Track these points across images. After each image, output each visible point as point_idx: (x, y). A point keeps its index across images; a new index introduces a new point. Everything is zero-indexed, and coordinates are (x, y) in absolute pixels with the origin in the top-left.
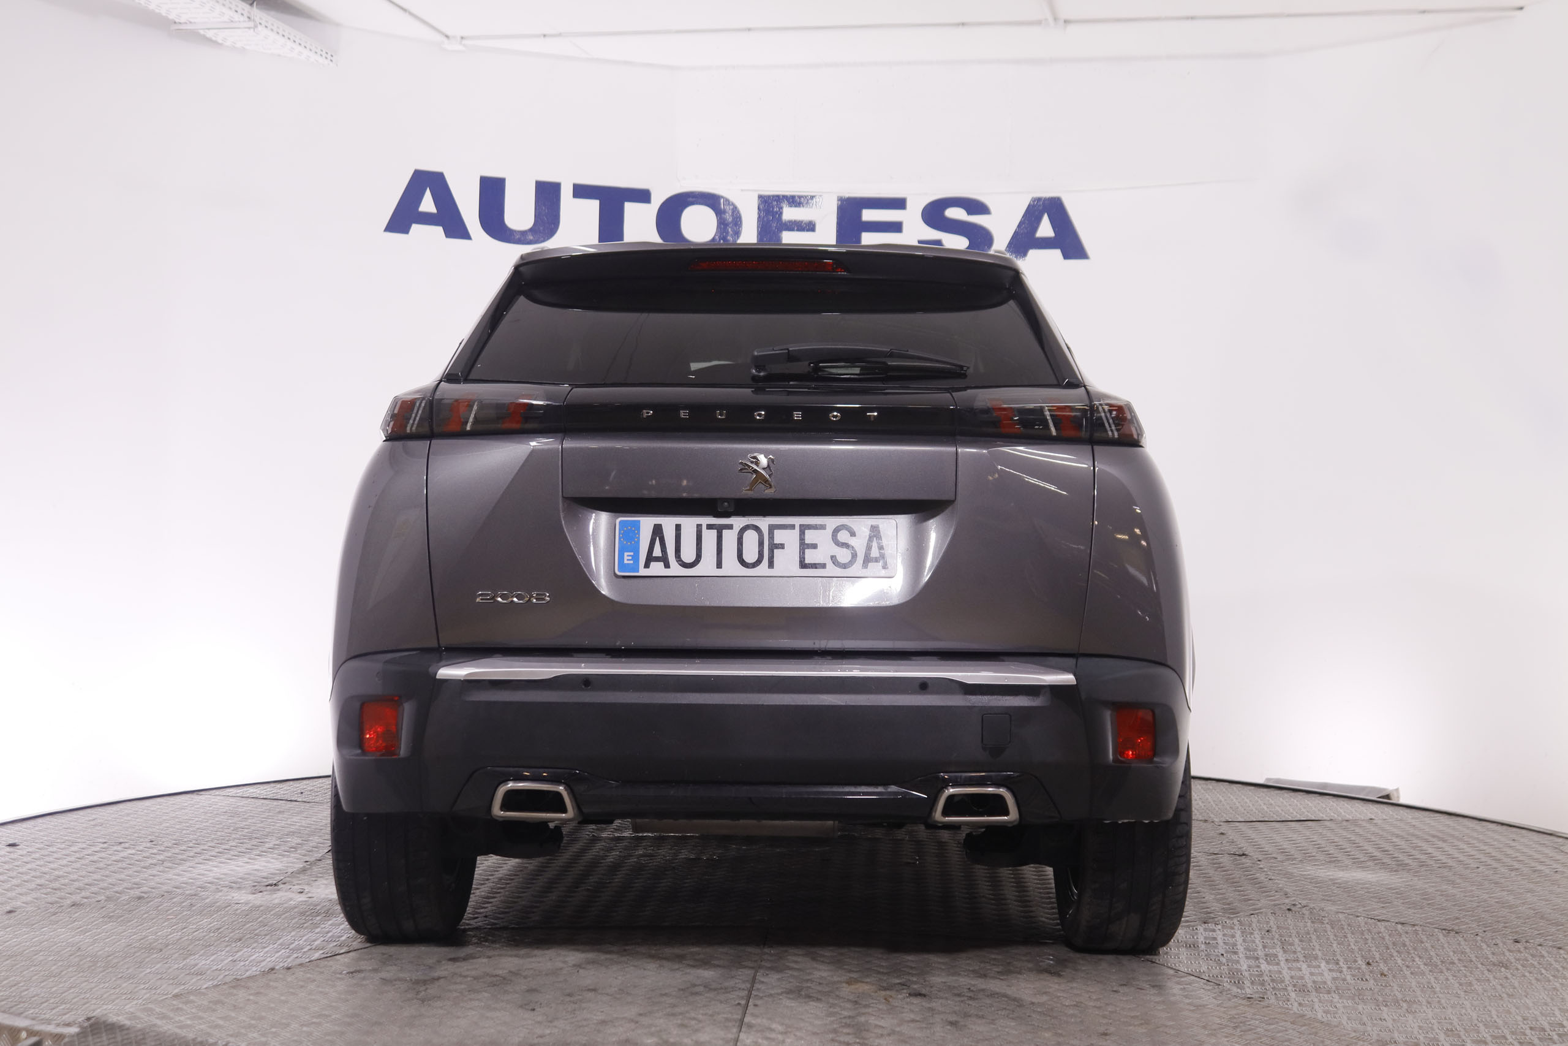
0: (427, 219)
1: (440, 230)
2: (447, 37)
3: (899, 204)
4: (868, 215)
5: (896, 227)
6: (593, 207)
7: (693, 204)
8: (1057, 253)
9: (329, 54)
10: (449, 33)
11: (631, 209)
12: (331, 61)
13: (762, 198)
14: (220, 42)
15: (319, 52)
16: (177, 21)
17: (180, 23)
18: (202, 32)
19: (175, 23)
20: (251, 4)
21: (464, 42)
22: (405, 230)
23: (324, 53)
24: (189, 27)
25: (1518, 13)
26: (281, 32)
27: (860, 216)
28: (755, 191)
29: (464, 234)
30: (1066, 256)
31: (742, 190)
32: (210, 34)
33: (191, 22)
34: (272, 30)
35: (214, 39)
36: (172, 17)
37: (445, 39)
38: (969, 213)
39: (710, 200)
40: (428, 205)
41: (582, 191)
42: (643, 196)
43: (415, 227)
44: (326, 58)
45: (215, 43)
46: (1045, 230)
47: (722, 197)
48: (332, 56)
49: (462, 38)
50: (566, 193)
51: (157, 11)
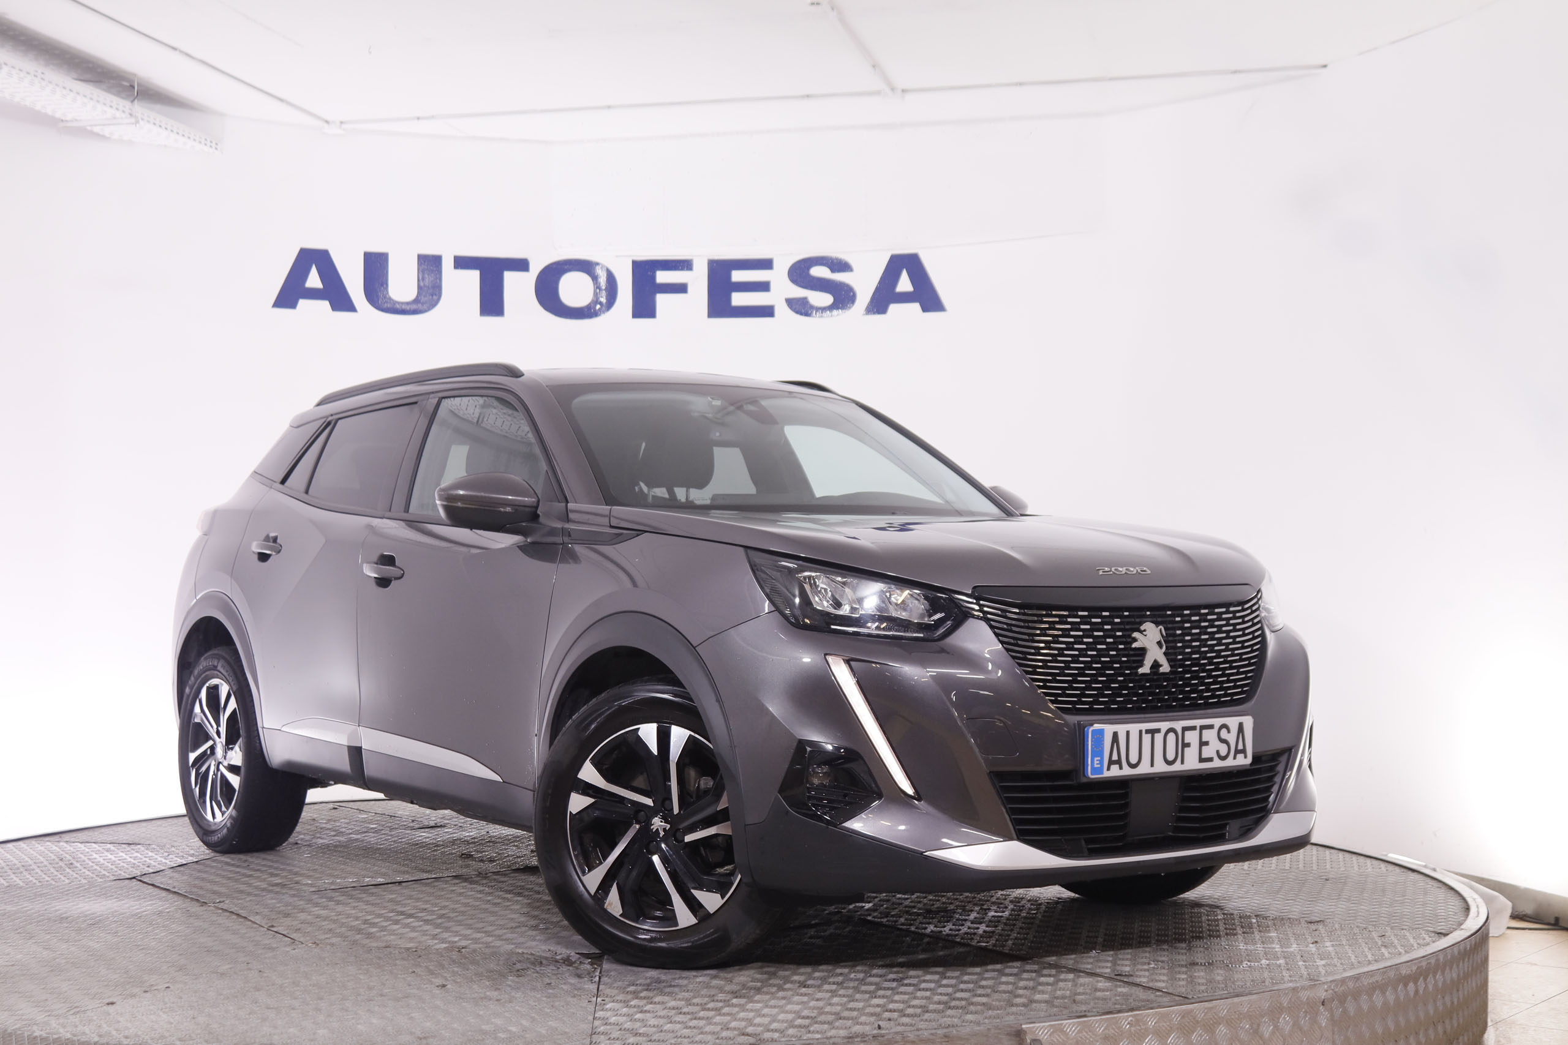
0: (313, 294)
1: (326, 304)
2: (327, 122)
3: (766, 264)
4: (738, 276)
5: (764, 287)
6: (474, 276)
7: (570, 270)
8: (916, 307)
9: (214, 143)
10: (329, 119)
11: (509, 277)
12: (216, 149)
13: (636, 264)
14: (108, 135)
15: (203, 141)
16: (63, 119)
17: (66, 121)
18: (89, 128)
19: (62, 121)
20: (132, 101)
21: (344, 126)
22: (293, 305)
23: (208, 143)
24: (75, 124)
25: (1324, 70)
26: (164, 126)
27: (729, 276)
28: (630, 256)
29: (350, 307)
30: (925, 309)
31: (617, 256)
32: (96, 129)
33: (76, 120)
34: (154, 124)
35: (101, 133)
36: (58, 115)
37: (325, 125)
38: (833, 271)
39: (586, 266)
40: (314, 280)
41: (462, 263)
42: (521, 265)
43: (302, 303)
44: (211, 146)
45: (103, 137)
46: (904, 284)
47: (598, 264)
48: (216, 144)
49: (342, 123)
50: (448, 264)
51: (43, 111)
